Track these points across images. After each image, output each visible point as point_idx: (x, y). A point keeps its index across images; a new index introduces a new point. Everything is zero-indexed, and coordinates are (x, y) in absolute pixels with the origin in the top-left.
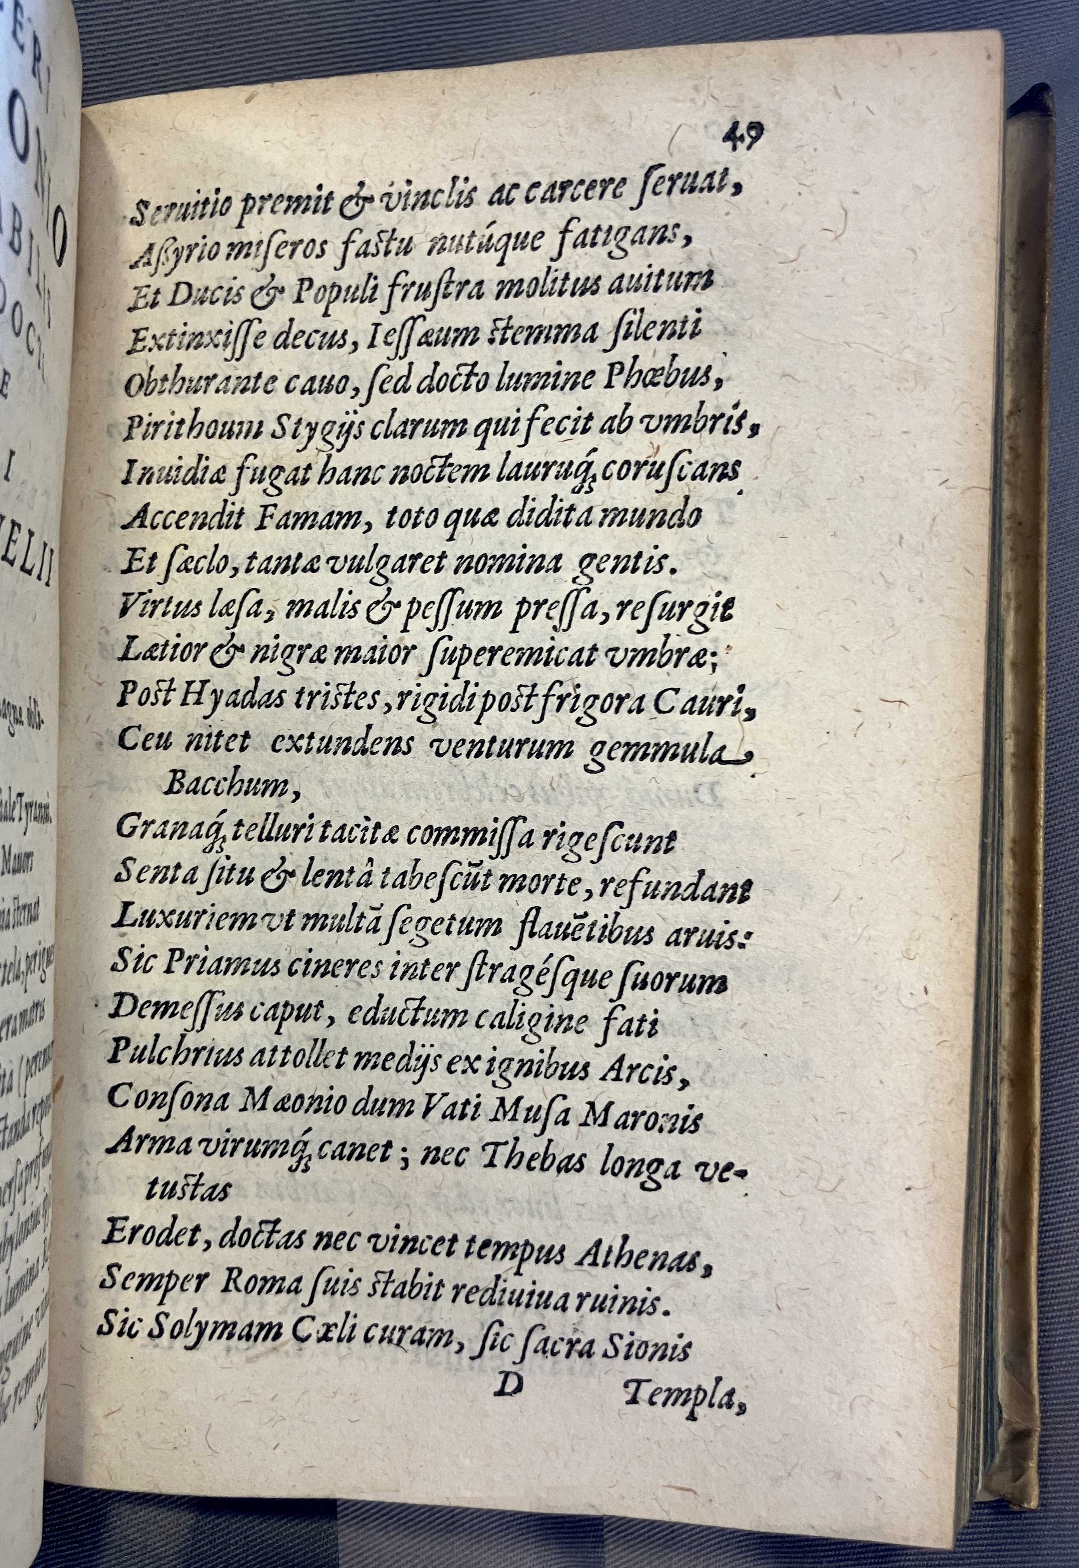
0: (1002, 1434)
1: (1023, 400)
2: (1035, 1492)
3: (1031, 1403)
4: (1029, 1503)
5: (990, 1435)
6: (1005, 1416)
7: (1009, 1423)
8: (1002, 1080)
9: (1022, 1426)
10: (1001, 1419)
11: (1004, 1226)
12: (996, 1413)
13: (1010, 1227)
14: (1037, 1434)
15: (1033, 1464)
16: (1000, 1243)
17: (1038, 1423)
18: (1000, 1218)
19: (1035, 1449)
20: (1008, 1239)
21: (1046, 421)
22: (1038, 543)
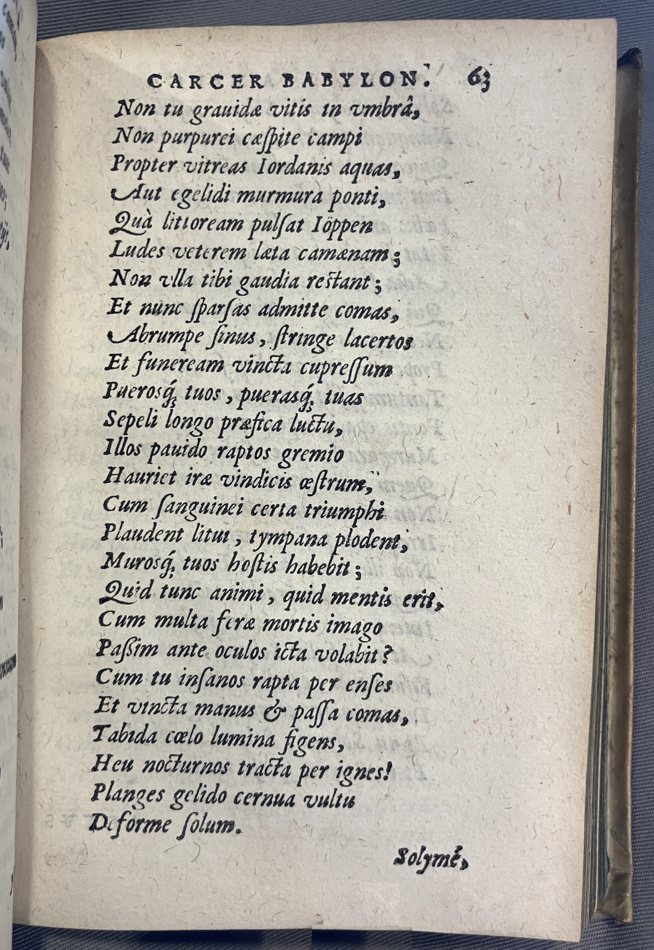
0: (609, 877)
1: (623, 241)
2: (630, 912)
3: (627, 857)
4: (627, 919)
5: (602, 877)
6: (611, 865)
7: (614, 870)
8: (610, 658)
9: (622, 871)
10: (609, 867)
12: (606, 863)
13: (615, 749)
14: (631, 876)
15: (629, 895)
16: (608, 759)
17: (632, 869)
18: (609, 743)
19: (630, 885)
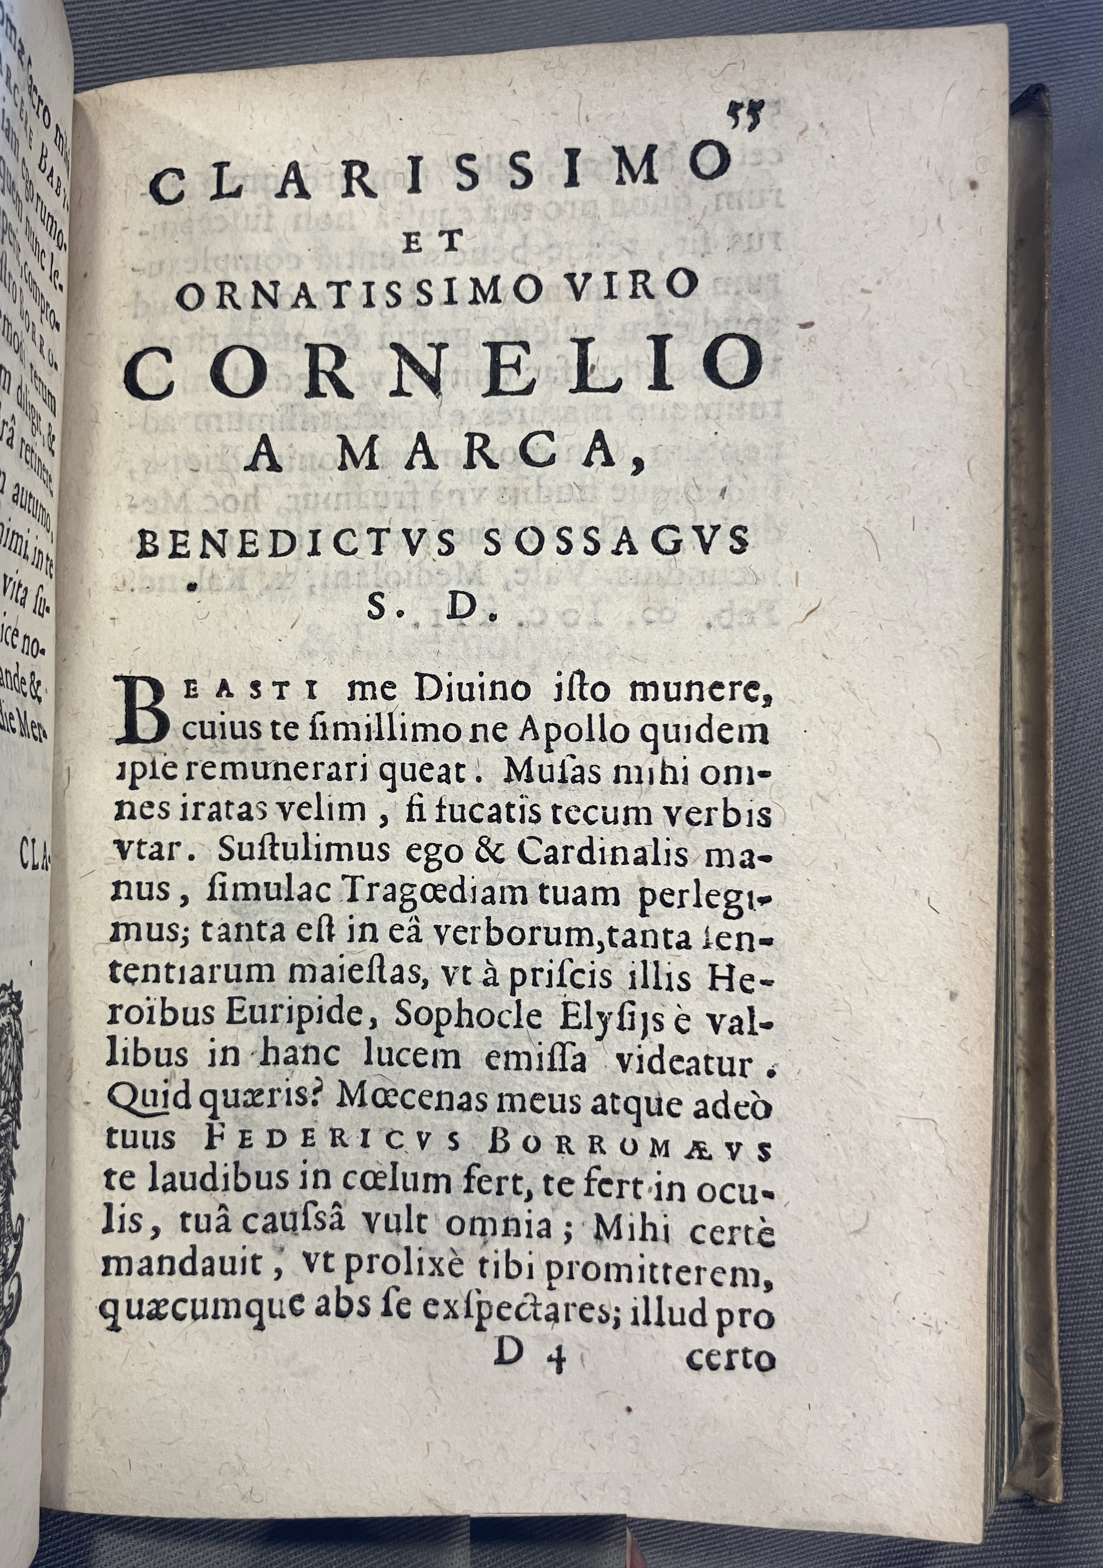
11: (1023, 1218)
20: (1026, 1230)
21: (1048, 414)
22: (1043, 534)
